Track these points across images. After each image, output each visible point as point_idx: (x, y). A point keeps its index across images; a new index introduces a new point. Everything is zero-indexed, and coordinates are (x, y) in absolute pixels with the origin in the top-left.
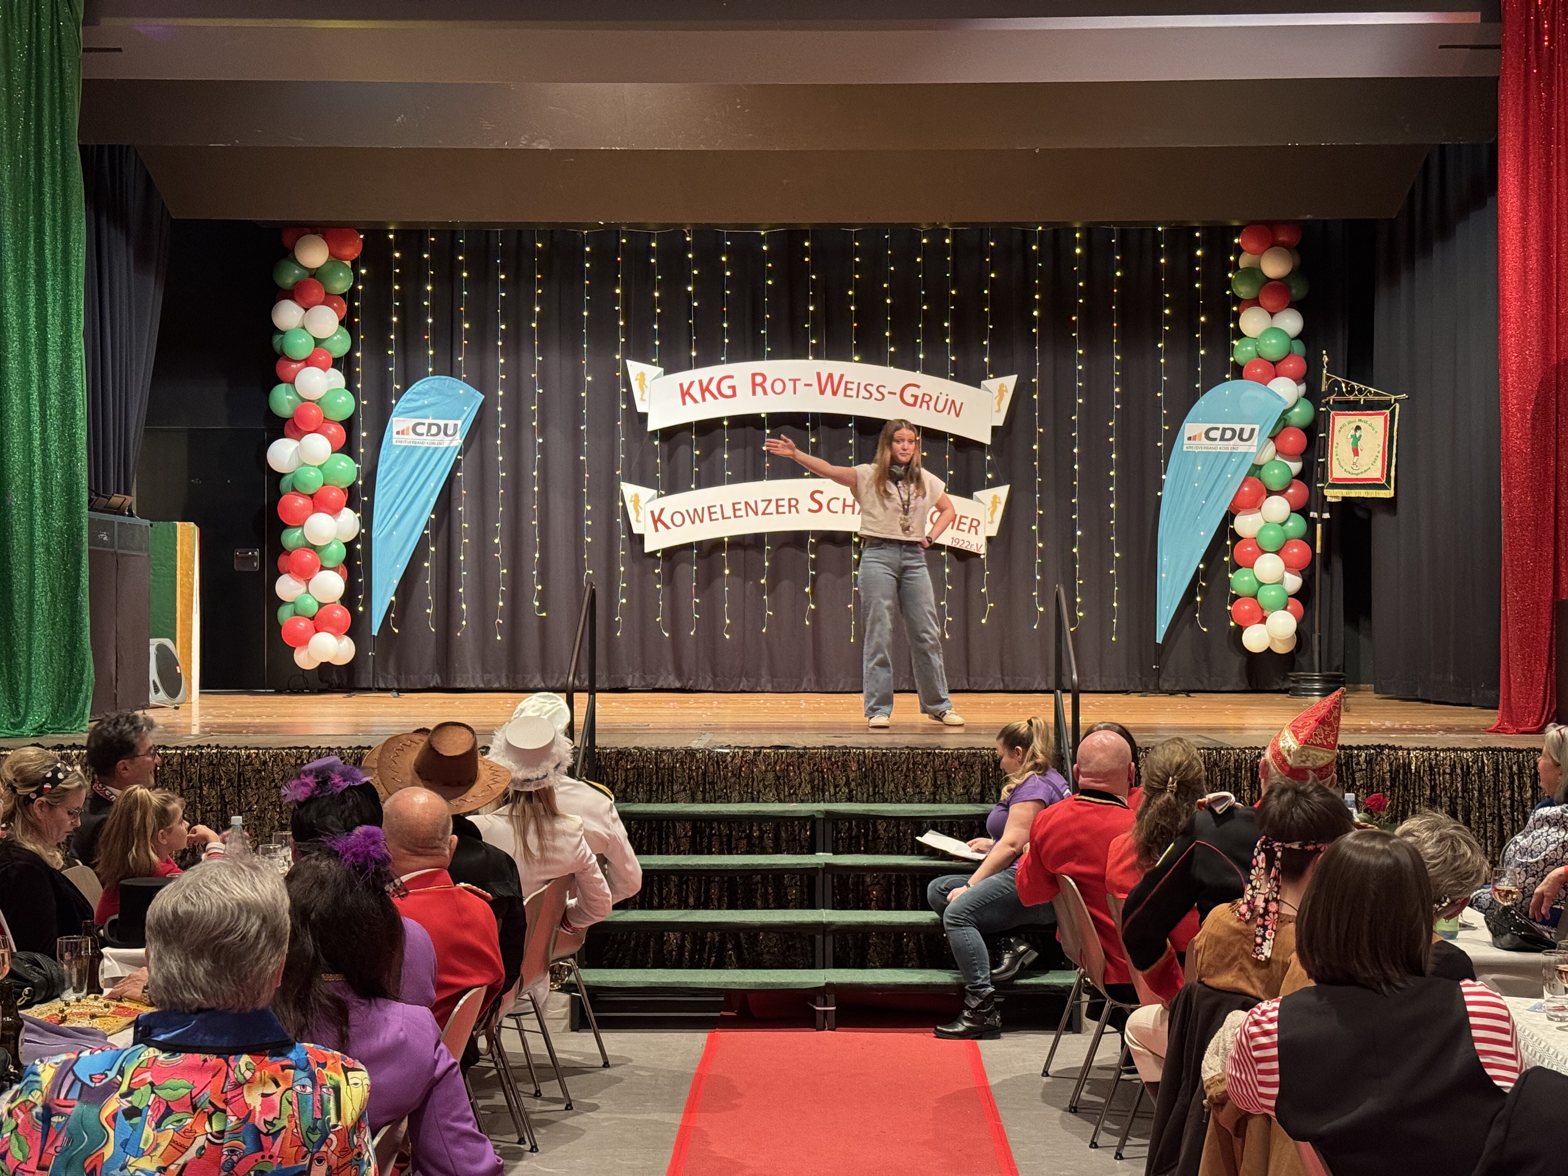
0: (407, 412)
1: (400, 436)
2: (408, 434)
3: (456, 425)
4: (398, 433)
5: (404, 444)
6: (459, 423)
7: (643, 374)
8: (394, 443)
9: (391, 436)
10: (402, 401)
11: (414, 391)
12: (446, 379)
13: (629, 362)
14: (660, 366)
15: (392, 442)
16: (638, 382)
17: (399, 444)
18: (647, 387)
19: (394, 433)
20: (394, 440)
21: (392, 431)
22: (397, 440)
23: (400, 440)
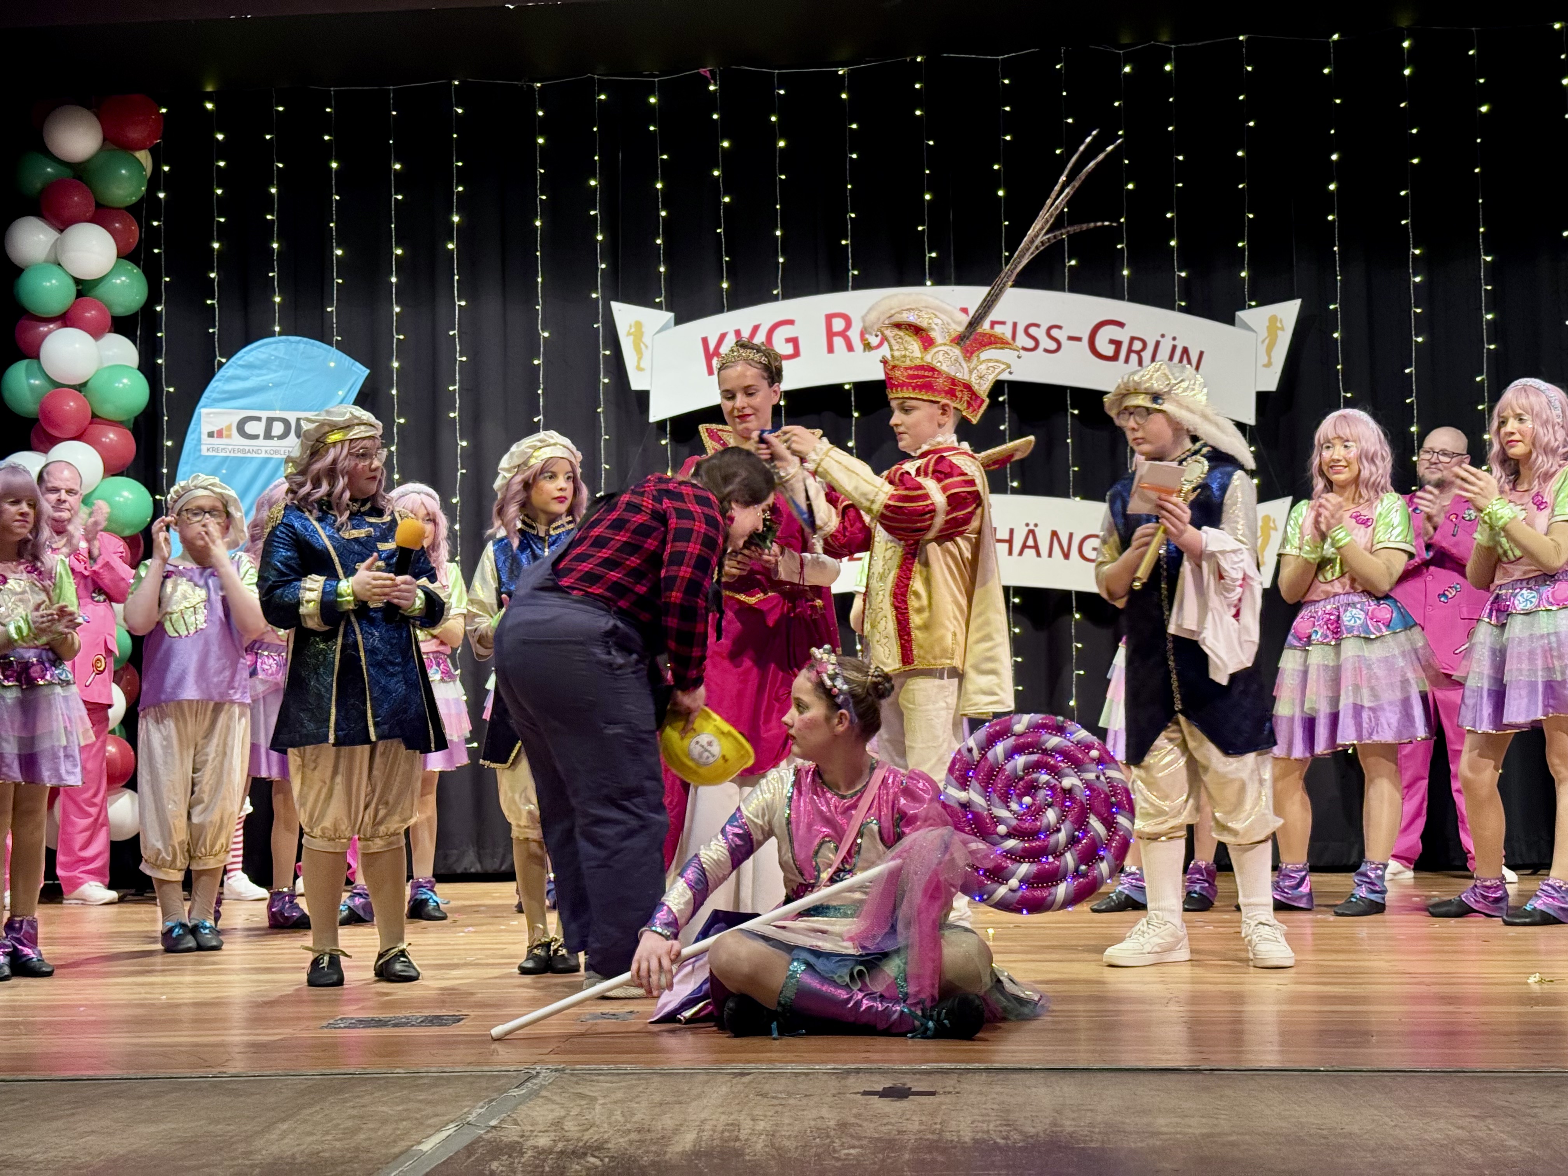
0: (228, 399)
1: (215, 441)
2: (229, 436)
4: (211, 435)
5: (223, 454)
7: (639, 325)
8: (204, 452)
9: (199, 440)
10: (219, 380)
11: (240, 362)
12: (298, 342)
13: (615, 306)
14: (669, 309)
15: (200, 450)
16: (631, 338)
17: (214, 454)
18: (646, 347)
19: (204, 436)
20: (204, 448)
21: (200, 432)
22: (209, 446)
23: (216, 447)
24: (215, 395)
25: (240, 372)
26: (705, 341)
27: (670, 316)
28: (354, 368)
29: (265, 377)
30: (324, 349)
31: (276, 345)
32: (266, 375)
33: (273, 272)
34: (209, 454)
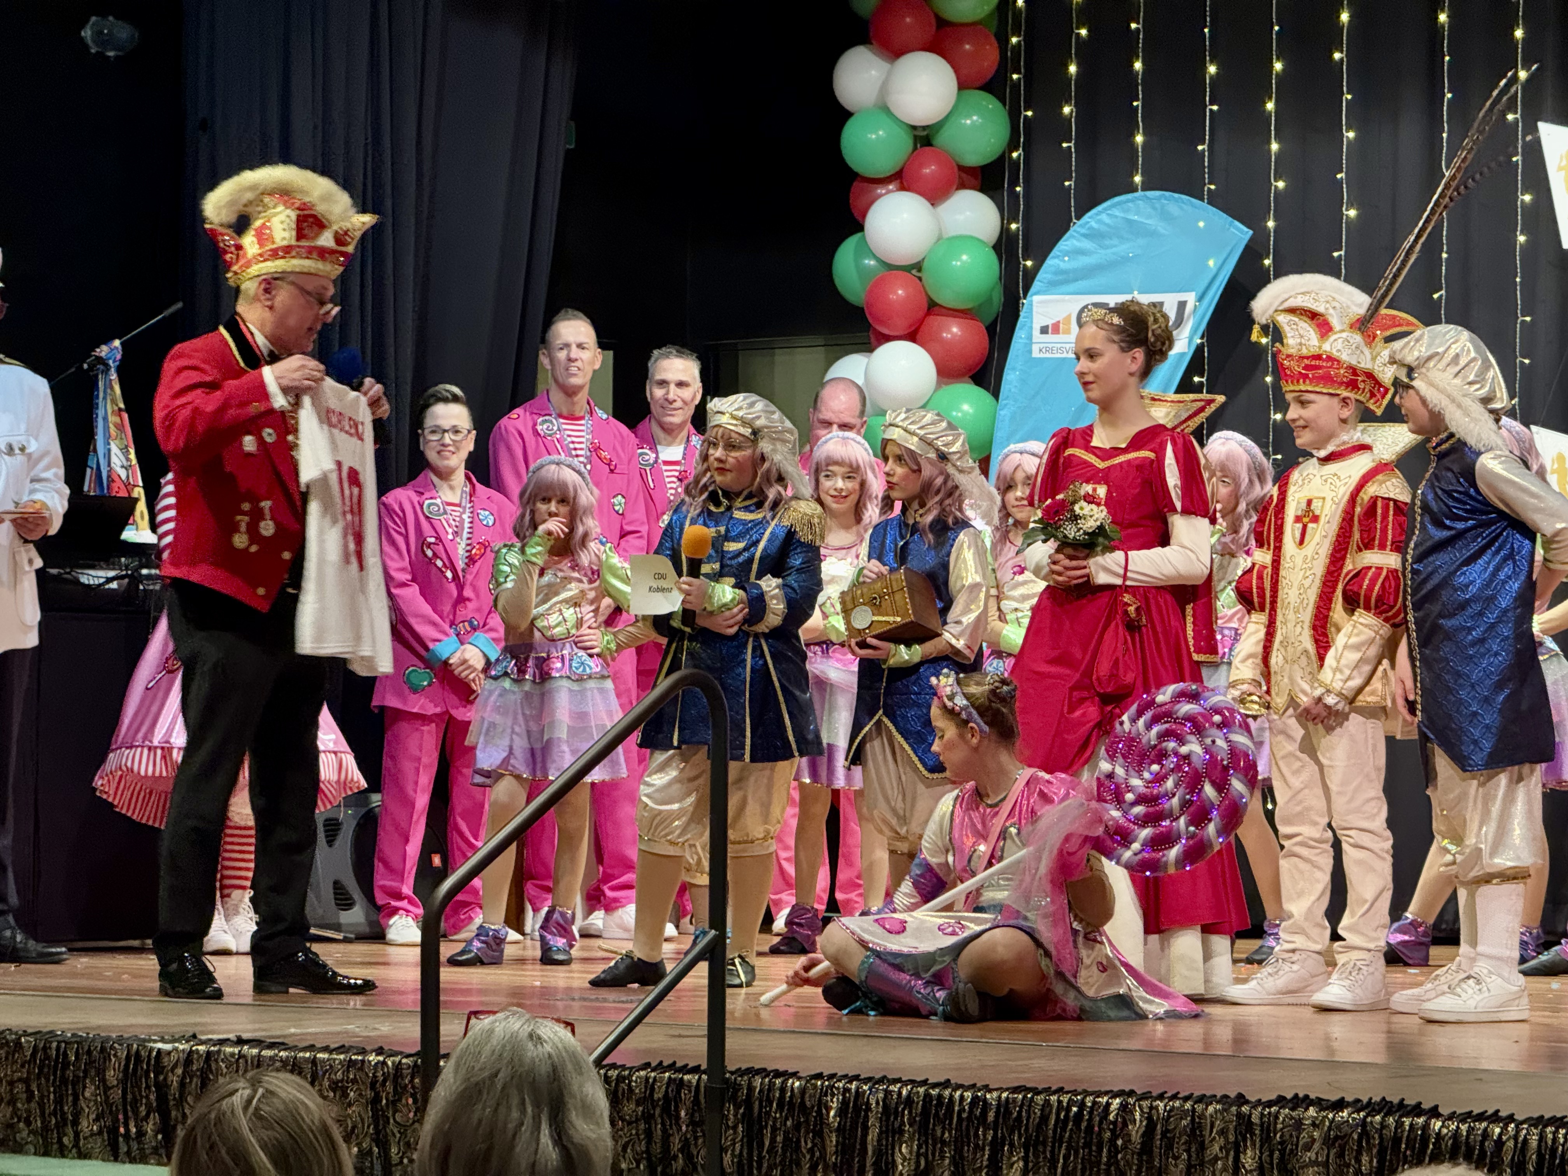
0: (1066, 282)
1: (1050, 338)
2: (1068, 332)
3: (1182, 305)
4: (1044, 330)
5: (1059, 356)
6: (1191, 298)
8: (1036, 354)
9: (1030, 337)
10: (1057, 257)
11: (1083, 231)
12: (1158, 198)
13: (1544, 128)
15: (1030, 352)
17: (1048, 355)
19: (1036, 332)
20: (1035, 348)
21: (1031, 328)
22: (1042, 346)
23: (1050, 346)
24: (1049, 277)
25: (1086, 244)
28: (1232, 229)
29: (1114, 250)
30: (1193, 205)
31: (1130, 204)
32: (1115, 246)
33: (1137, 100)
34: (1042, 355)
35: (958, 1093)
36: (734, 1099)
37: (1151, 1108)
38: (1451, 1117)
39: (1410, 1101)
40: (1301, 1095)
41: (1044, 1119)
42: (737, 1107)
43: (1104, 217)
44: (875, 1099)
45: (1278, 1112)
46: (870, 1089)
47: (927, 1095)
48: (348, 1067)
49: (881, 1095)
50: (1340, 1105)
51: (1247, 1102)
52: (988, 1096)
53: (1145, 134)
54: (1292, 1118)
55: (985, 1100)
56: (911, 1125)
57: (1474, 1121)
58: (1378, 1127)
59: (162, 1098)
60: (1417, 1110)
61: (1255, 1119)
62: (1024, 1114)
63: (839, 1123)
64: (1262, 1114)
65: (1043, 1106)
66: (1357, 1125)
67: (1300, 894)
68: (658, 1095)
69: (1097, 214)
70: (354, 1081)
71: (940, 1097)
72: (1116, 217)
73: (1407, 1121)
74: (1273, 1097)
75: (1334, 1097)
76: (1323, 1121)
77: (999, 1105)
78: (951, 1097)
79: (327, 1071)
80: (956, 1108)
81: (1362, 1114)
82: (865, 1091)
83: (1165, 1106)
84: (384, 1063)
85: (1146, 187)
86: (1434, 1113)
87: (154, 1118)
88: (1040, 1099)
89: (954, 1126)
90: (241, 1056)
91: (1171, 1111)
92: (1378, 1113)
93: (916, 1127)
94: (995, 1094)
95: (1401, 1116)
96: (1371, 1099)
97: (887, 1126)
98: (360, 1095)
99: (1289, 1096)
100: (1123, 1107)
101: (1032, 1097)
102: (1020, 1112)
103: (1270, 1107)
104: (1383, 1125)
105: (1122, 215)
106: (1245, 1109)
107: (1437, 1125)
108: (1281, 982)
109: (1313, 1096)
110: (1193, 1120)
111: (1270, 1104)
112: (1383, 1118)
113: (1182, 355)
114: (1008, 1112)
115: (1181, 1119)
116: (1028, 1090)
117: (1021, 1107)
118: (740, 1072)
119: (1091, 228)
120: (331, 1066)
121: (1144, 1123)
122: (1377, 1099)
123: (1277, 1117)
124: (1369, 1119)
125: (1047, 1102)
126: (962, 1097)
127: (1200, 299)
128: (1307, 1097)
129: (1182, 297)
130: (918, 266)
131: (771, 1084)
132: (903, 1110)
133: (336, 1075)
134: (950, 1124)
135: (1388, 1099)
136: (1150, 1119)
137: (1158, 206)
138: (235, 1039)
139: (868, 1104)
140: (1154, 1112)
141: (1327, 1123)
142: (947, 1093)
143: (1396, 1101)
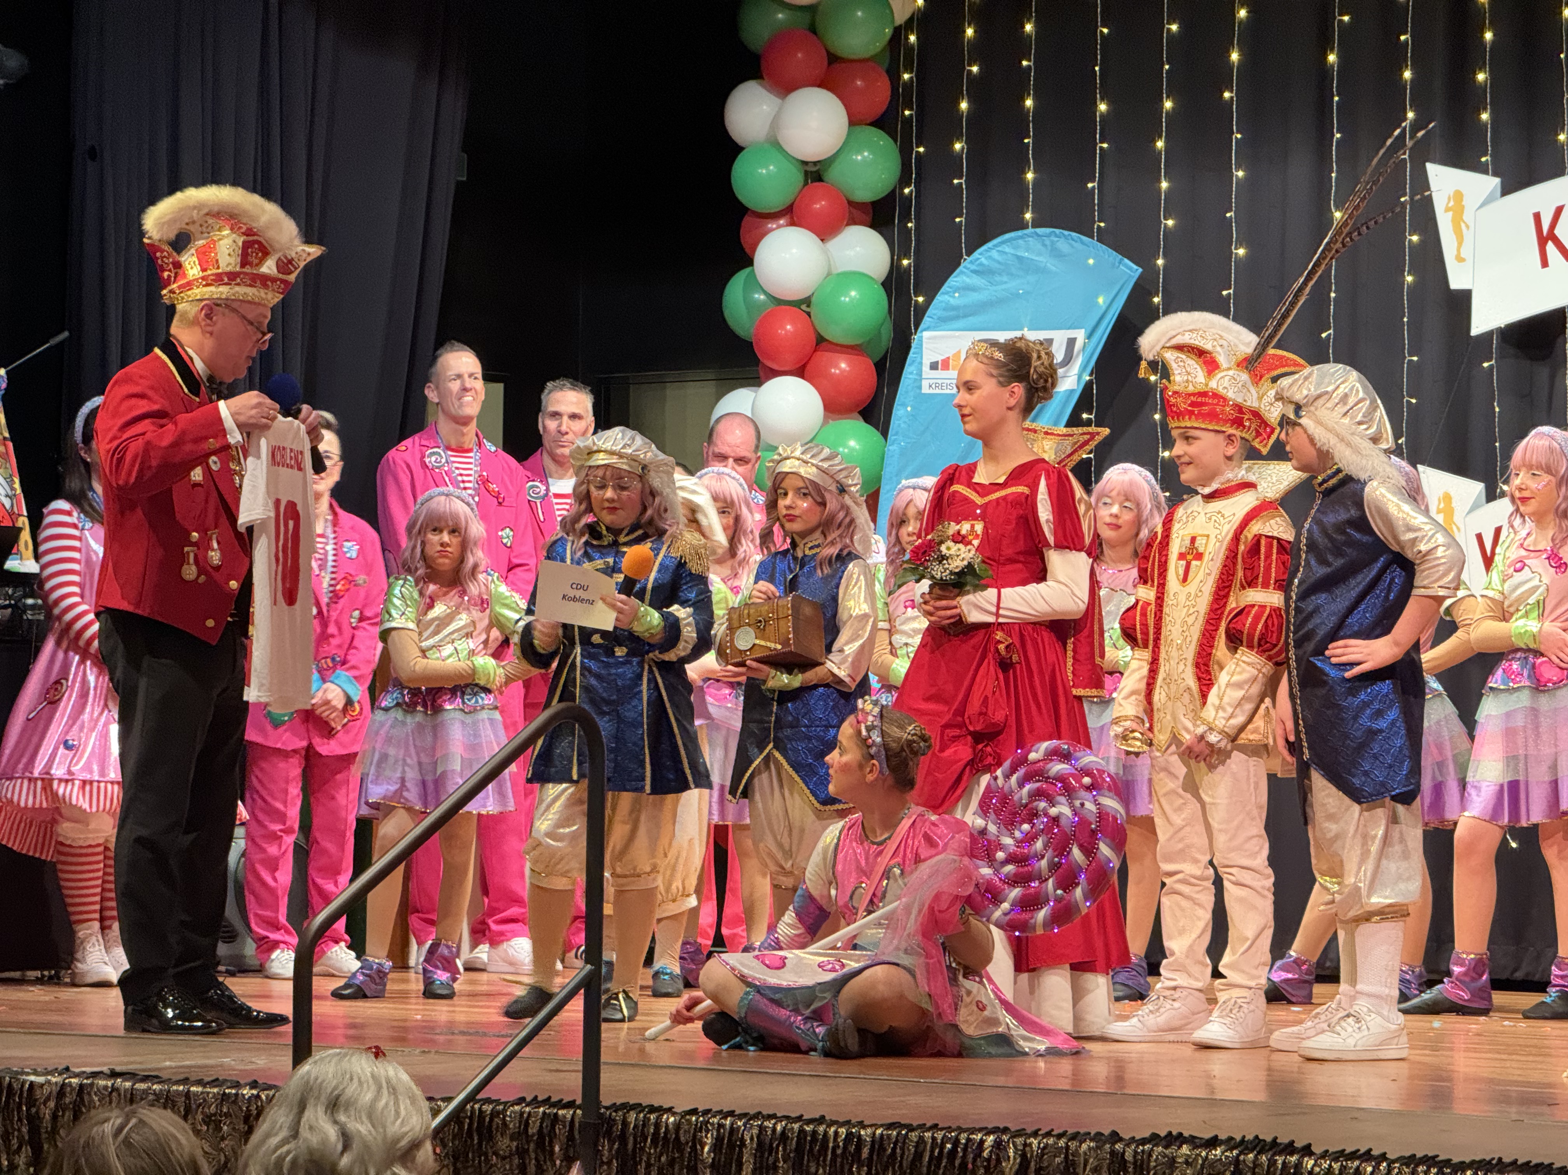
0: (957, 318)
1: (939, 373)
3: (1071, 342)
4: (934, 366)
7: (1458, 196)
8: (925, 390)
9: (920, 373)
10: (947, 293)
11: (973, 267)
12: (1048, 236)
13: (1432, 169)
14: (1495, 174)
15: (920, 388)
16: (1450, 214)
17: (937, 391)
18: (1468, 227)
19: (926, 368)
20: (925, 384)
21: (921, 363)
22: (931, 381)
23: (940, 382)
24: (940, 313)
25: (976, 281)
26: (1537, 217)
27: (1497, 181)
28: (1122, 267)
29: (1004, 286)
30: (1082, 243)
31: (1021, 242)
32: (1006, 283)
33: (1029, 137)
34: (931, 391)
35: (833, 1129)
36: (609, 1133)
37: (1025, 1145)
38: (1325, 1155)
39: (1283, 1140)
40: (1174, 1133)
41: (918, 1155)
42: (612, 1142)
43: (994, 254)
44: (750, 1135)
45: (1152, 1150)
46: (745, 1125)
47: (802, 1131)
48: (223, 1100)
49: (755, 1131)
50: (1213, 1142)
51: (1121, 1140)
52: (862, 1132)
53: (1035, 172)
54: (1165, 1156)
55: (859, 1137)
56: (785, 1162)
57: (1346, 1160)
58: (1251, 1165)
59: (35, 1130)
60: (1290, 1149)
61: (1129, 1156)
62: (898, 1151)
63: (713, 1159)
64: (1136, 1152)
65: (917, 1142)
66: (1230, 1163)
67: (1182, 932)
68: (533, 1130)
69: (986, 251)
70: (227, 1115)
71: (814, 1132)
72: (1006, 253)
73: (1280, 1160)
74: (1147, 1134)
75: (1207, 1135)
76: (1196, 1159)
77: (873, 1142)
78: (826, 1133)
79: (200, 1105)
80: (831, 1145)
81: (1235, 1152)
82: (739, 1127)
83: (1039, 1143)
84: (258, 1097)
85: (1037, 224)
86: (1307, 1151)
87: (26, 1151)
88: (914, 1136)
89: (828, 1163)
90: (114, 1089)
91: (1044, 1148)
92: (1251, 1151)
93: (790, 1163)
94: (869, 1131)
95: (1274, 1154)
96: (1244, 1137)
97: (761, 1163)
98: (234, 1129)
99: (1163, 1134)
100: (998, 1144)
101: (907, 1134)
102: (894, 1149)
103: (1143, 1144)
104: (1256, 1163)
105: (1012, 251)
106: (1119, 1146)
107: (1309, 1163)
108: (1162, 1019)
109: (1186, 1134)
110: (1066, 1157)
111: (1143, 1141)
112: (1256, 1156)
113: (1072, 391)
114: (882, 1149)
115: (1055, 1156)
116: (902, 1126)
117: (895, 1144)
118: (615, 1107)
119: (981, 264)
120: (205, 1100)
121: (1018, 1161)
122: (1250, 1137)
123: (1150, 1155)
124: (1242, 1157)
125: (921, 1139)
126: (836, 1133)
127: (1089, 336)
128: (1180, 1134)
129: (1071, 334)
130: (807, 301)
131: (646, 1120)
132: (778, 1146)
133: (209, 1108)
134: (825, 1161)
135: (1261, 1137)
136: (1024, 1156)
137: (1048, 242)
138: (108, 1072)
139: (742, 1140)
140: (1028, 1149)
141: (1200, 1162)
142: (821, 1129)
143: (1269, 1139)
